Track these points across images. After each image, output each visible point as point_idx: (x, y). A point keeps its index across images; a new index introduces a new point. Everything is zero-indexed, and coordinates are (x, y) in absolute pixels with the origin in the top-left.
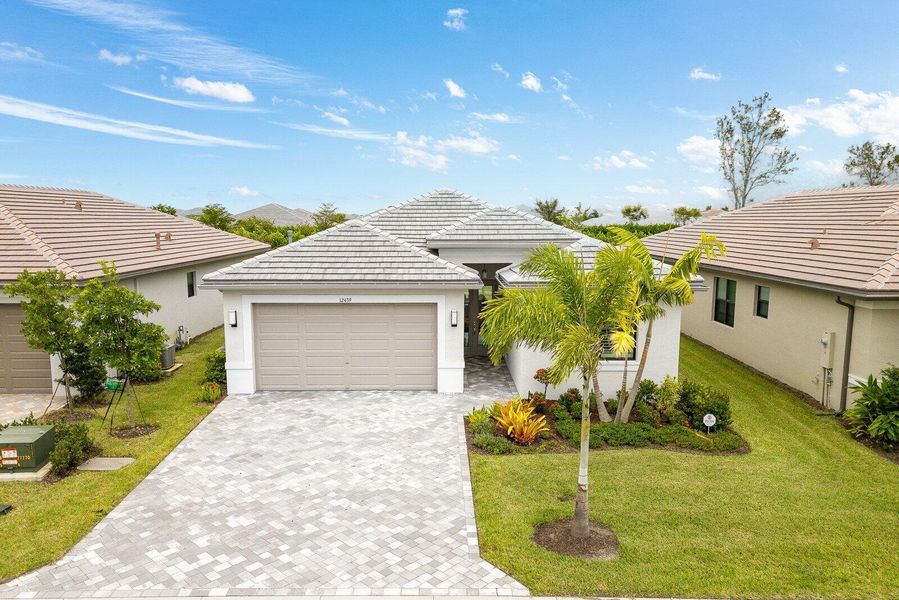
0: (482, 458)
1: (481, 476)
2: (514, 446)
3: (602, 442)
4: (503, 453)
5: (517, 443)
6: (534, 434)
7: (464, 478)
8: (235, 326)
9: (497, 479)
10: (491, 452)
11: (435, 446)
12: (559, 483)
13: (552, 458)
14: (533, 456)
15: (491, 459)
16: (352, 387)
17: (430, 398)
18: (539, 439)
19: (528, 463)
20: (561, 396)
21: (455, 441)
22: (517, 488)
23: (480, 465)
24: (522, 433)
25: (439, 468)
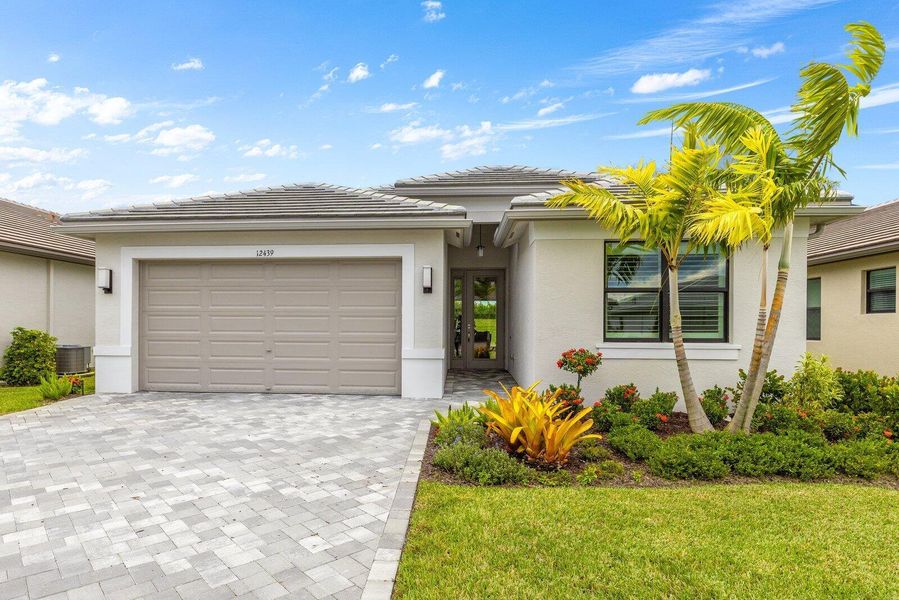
0: (449, 490)
1: (435, 537)
2: (524, 469)
3: (726, 468)
4: (499, 482)
5: (532, 465)
6: (567, 446)
7: (386, 541)
8: (108, 290)
9: (478, 545)
10: (472, 480)
11: (354, 465)
12: (665, 565)
13: (616, 498)
14: (572, 491)
15: (469, 492)
16: (275, 388)
17: (387, 403)
18: (577, 460)
19: (560, 506)
20: (609, 392)
21: (400, 458)
22: (536, 580)
23: (438, 507)
24: (542, 445)
25: (332, 512)
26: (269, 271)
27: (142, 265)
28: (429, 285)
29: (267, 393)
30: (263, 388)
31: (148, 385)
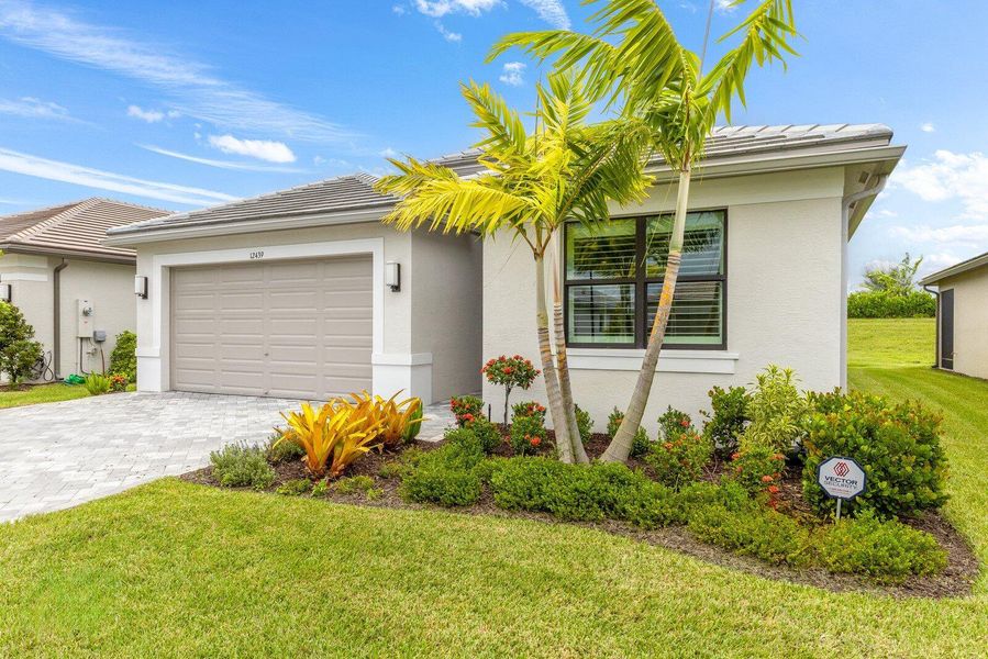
8: (144, 296)
16: (271, 392)
26: (266, 273)
27: (173, 271)
28: (396, 284)
29: (265, 396)
30: (261, 391)
31: (178, 385)
